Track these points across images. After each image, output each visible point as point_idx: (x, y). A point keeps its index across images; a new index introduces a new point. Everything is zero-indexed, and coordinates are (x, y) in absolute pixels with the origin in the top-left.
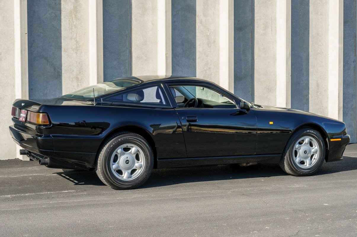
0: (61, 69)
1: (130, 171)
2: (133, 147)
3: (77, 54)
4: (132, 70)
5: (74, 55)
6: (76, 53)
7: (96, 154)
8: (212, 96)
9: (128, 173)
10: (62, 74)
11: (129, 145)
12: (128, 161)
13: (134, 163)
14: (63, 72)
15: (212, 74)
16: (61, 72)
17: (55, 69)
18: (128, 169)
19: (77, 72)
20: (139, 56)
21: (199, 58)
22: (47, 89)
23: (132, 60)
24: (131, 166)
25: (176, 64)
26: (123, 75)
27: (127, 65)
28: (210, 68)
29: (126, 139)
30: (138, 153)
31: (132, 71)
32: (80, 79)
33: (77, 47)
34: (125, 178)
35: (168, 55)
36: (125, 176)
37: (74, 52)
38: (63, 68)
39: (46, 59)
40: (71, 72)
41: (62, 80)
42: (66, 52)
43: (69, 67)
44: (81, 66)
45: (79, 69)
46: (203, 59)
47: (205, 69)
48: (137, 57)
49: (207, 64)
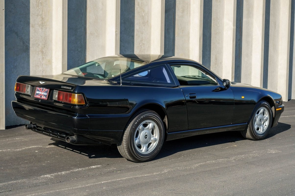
0: (29, 44)
1: (147, 145)
3: (42, 30)
5: (40, 30)
6: (42, 29)
7: (123, 131)
10: (29, 47)
11: (147, 121)
12: (146, 136)
13: (150, 138)
14: (31, 46)
15: (145, 49)
16: (29, 46)
17: (24, 43)
18: (146, 143)
19: (42, 46)
22: (17, 61)
23: (86, 35)
27: (82, 40)
28: (144, 44)
29: (147, 116)
30: (154, 127)
31: (86, 46)
32: (44, 52)
33: (42, 23)
35: (117, 33)
36: (143, 150)
37: (40, 27)
38: (31, 42)
39: (16, 33)
40: (37, 46)
41: (29, 53)
42: (33, 27)
43: (36, 42)
44: (46, 41)
45: (44, 44)
46: (139, 36)
47: (141, 44)
48: (90, 33)
49: (142, 40)
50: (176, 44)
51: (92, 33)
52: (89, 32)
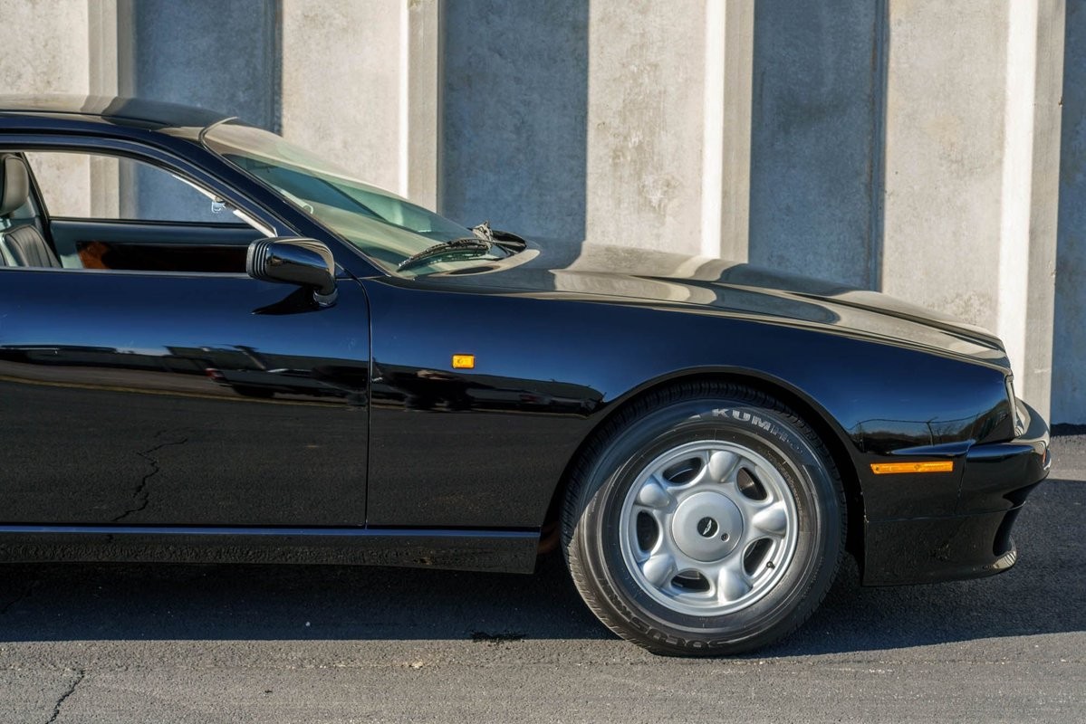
3: (34, 8)
4: (281, 71)
8: (668, 186)
15: (665, 92)
20: (312, 14)
21: (602, 20)
23: (281, 29)
25: (490, 49)
26: (241, 94)
27: (259, 52)
28: (655, 66)
31: (280, 78)
40: (9, 79)
44: (54, 57)
45: (45, 70)
46: (622, 26)
47: (633, 68)
48: (306, 17)
49: (642, 47)
50: (892, 65)
51: (316, 15)
52: (299, 12)
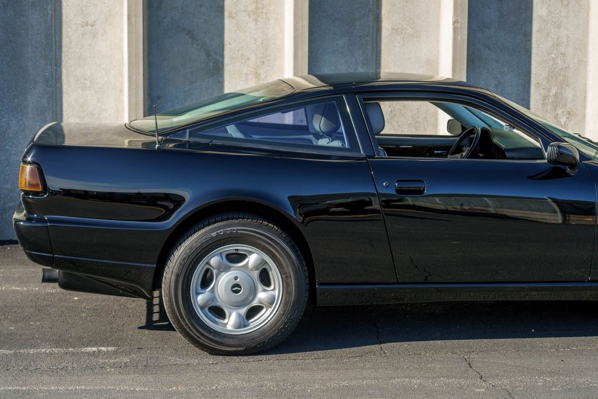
0: (222, 56)
1: (243, 311)
2: (251, 253)
3: (256, 24)
4: (380, 56)
5: (252, 25)
6: (256, 21)
7: (155, 266)
8: (569, 114)
9: (239, 315)
10: (223, 65)
11: (242, 248)
12: (237, 285)
13: (254, 292)
14: (227, 60)
15: (568, 67)
16: (223, 62)
17: (208, 55)
18: (239, 305)
19: (256, 61)
20: (396, 28)
21: (538, 31)
22: (192, 97)
23: (380, 35)
24: (246, 299)
25: (484, 46)
26: (360, 68)
27: (369, 47)
28: (564, 54)
29: (232, 233)
30: (266, 266)
31: (380, 60)
32: (263, 76)
33: (257, 8)
34: (229, 327)
35: (458, 25)
36: (230, 323)
37: (250, 18)
38: (226, 52)
39: (190, 33)
40: (243, 61)
41: (223, 79)
42: (233, 18)
43: (240, 52)
44: (266, 49)
45: (261, 56)
46: (548, 34)
47: (553, 55)
48: (393, 29)
49: (558, 45)
51: (398, 28)
52: (390, 27)
